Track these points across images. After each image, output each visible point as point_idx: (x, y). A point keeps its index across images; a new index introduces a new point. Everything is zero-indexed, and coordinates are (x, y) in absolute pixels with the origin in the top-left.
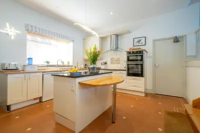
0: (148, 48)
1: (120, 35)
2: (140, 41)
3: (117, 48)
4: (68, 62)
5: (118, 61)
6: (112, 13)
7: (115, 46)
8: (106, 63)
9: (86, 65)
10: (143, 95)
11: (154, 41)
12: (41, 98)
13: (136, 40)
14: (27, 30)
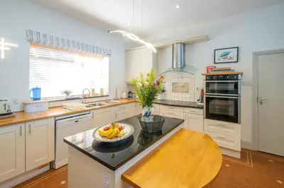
0: (244, 67)
1: (189, 44)
2: (227, 54)
3: (183, 66)
4: (102, 90)
5: (185, 88)
6: (178, 7)
7: (179, 64)
8: (164, 91)
9: (130, 92)
10: (238, 156)
11: (256, 55)
12: (52, 164)
13: (219, 53)
14: (31, 41)
